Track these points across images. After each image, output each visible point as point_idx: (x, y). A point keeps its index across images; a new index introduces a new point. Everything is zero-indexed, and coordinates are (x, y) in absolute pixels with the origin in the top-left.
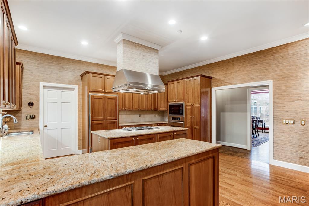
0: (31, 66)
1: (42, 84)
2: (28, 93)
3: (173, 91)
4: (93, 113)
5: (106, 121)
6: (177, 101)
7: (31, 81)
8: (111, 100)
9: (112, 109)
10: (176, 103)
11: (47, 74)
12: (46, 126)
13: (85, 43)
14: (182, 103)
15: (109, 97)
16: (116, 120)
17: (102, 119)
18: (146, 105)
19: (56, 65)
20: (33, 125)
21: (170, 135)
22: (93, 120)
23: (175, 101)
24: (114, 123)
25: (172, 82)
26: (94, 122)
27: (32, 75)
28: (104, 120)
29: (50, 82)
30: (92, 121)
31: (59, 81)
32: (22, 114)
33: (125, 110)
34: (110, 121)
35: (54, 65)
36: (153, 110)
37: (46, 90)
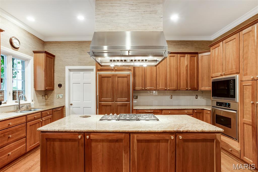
0: (60, 53)
1: (67, 68)
2: (58, 76)
3: (218, 58)
4: (101, 94)
5: (116, 102)
6: (225, 75)
7: (60, 66)
8: (122, 78)
9: (123, 89)
10: (224, 77)
11: (71, 59)
12: (72, 105)
13: (81, 18)
14: (234, 77)
15: (119, 75)
16: (129, 102)
17: (111, 100)
18: (178, 83)
19: (78, 49)
20: (61, 103)
21: (168, 138)
22: (101, 100)
23: (221, 75)
24: (126, 105)
25: (217, 45)
26: (101, 103)
27: (61, 61)
28: (113, 101)
29: (73, 65)
30: (100, 102)
31: (80, 63)
32: (54, 93)
33: (146, 90)
34: (120, 103)
35: (77, 49)
36: (190, 90)
37: (72, 73)
